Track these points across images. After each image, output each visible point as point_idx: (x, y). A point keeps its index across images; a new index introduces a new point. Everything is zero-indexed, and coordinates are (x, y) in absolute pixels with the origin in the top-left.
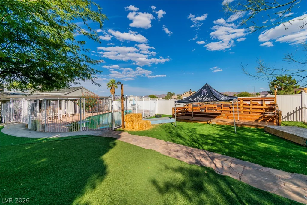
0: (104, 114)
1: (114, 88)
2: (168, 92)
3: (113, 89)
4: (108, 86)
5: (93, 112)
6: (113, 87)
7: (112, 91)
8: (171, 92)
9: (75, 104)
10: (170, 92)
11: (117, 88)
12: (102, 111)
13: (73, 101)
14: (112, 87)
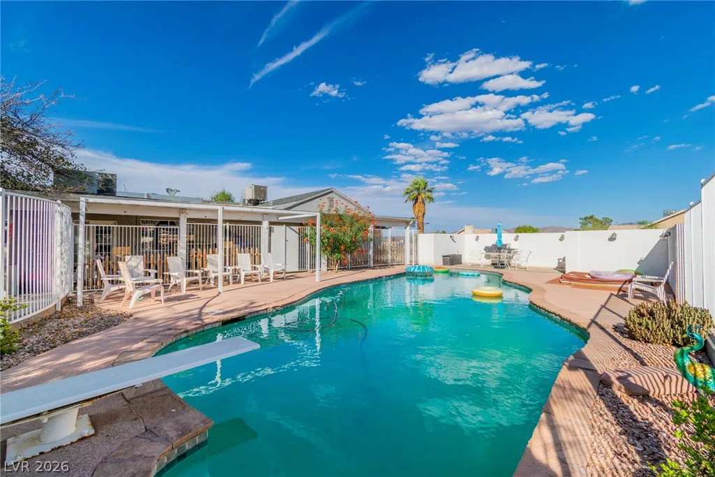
0: (389, 277)
1: (423, 202)
2: (583, 217)
3: (422, 205)
4: (407, 196)
5: (356, 267)
6: (420, 200)
7: (417, 210)
8: (596, 217)
9: (302, 238)
10: (591, 217)
11: (432, 203)
12: (385, 265)
13: (296, 228)
14: (416, 199)
